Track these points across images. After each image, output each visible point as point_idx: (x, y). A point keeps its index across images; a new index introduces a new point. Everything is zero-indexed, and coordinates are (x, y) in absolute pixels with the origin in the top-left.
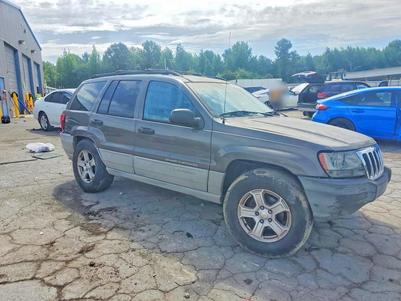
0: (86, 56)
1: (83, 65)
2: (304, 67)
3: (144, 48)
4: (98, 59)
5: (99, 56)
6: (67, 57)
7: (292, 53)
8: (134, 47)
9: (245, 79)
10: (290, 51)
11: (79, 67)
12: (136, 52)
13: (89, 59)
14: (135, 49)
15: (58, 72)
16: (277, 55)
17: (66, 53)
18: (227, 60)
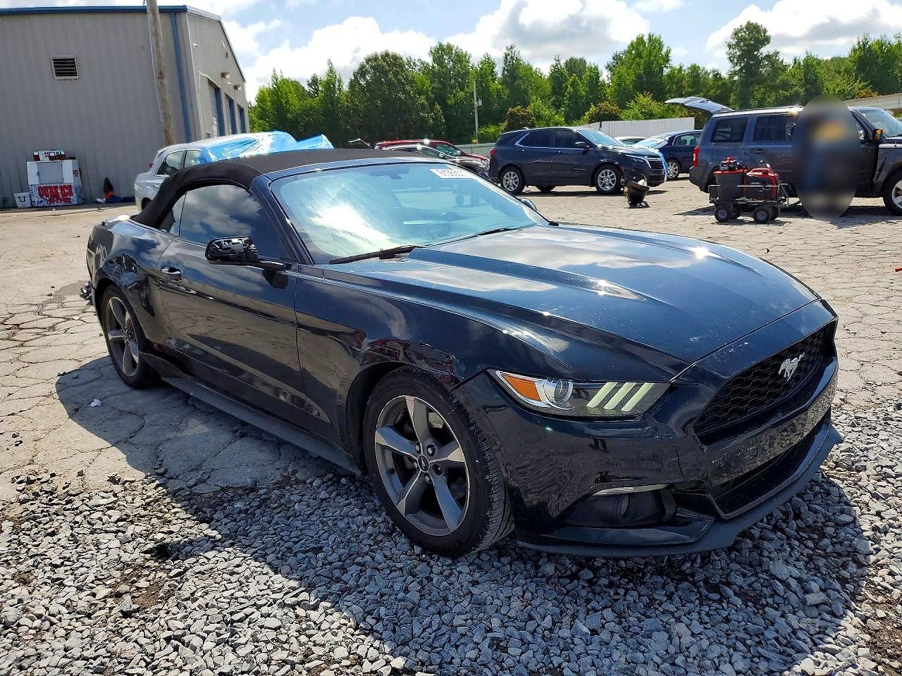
0: (314, 82)
1: (309, 102)
2: (797, 88)
3: (434, 60)
4: (340, 89)
5: (340, 81)
6: (278, 87)
7: (768, 57)
8: (413, 59)
9: (650, 119)
10: (765, 51)
11: (301, 105)
12: (417, 68)
13: (320, 88)
14: (414, 63)
15: (261, 119)
16: (731, 61)
17: (277, 80)
18: (615, 78)
